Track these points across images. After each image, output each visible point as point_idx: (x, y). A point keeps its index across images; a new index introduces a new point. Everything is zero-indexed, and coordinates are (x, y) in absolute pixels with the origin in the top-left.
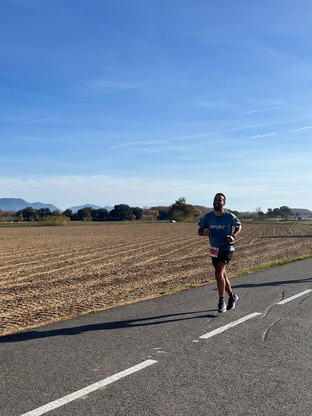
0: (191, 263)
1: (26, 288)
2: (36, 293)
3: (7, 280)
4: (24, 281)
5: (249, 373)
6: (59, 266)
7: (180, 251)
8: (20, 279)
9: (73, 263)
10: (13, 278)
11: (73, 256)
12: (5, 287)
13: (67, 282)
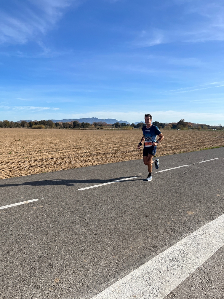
0: (179, 147)
1: (109, 153)
2: (112, 155)
3: (103, 150)
4: (109, 151)
5: (170, 183)
6: (124, 146)
7: (177, 142)
8: (108, 150)
9: (130, 145)
10: (106, 150)
11: (131, 142)
12: (102, 153)
13: (126, 152)
